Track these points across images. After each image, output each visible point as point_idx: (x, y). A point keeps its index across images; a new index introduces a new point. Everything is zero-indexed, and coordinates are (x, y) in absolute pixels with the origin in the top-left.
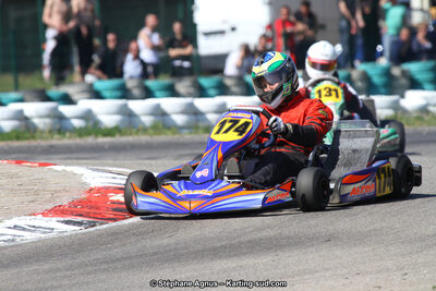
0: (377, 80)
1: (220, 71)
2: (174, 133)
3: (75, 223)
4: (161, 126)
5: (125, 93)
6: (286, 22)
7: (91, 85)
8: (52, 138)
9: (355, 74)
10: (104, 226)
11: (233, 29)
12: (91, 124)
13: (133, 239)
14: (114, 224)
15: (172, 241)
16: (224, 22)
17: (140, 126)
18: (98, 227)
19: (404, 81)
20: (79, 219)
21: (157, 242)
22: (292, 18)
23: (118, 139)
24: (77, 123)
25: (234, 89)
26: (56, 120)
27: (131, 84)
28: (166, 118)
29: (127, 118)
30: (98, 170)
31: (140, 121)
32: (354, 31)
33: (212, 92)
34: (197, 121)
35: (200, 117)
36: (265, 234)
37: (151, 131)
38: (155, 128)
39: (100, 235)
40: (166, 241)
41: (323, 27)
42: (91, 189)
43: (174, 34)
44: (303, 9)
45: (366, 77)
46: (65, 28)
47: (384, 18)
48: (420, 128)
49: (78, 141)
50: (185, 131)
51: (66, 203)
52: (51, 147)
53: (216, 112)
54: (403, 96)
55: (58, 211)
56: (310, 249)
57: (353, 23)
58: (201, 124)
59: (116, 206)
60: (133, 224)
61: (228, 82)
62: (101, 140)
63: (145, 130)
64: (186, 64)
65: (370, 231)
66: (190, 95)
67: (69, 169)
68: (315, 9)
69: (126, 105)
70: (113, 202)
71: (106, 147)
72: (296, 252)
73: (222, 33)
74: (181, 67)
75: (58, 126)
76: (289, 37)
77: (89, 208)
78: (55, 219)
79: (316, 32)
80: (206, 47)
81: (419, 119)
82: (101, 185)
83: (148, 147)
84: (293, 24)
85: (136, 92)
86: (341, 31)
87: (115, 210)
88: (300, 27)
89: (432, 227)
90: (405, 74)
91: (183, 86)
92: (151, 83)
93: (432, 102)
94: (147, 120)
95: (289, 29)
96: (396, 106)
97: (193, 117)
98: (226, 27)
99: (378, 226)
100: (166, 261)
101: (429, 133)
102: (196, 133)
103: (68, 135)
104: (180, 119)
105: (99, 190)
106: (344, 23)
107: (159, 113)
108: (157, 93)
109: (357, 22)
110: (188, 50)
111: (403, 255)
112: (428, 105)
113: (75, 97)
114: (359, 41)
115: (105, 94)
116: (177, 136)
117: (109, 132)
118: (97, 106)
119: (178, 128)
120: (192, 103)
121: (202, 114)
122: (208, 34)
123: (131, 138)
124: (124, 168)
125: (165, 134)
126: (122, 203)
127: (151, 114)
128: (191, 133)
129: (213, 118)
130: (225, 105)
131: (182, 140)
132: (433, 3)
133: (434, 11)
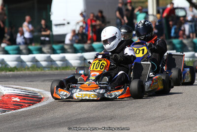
1: (63, 42)
2: (42, 70)
4: (35, 66)
5: (19, 52)
6: (92, 20)
7: (4, 48)
10: (10, 112)
11: (68, 23)
12: (4, 66)
13: (23, 118)
14: (14, 111)
15: (41, 119)
16: (64, 20)
17: (26, 67)
18: (7, 113)
21: (34, 120)
22: (95, 19)
23: (16, 73)
25: (69, 50)
27: (22, 47)
28: (38, 63)
29: (20, 63)
30: (7, 87)
31: (27, 65)
33: (58, 51)
34: (52, 64)
35: (53, 63)
37: (31, 69)
38: (33, 68)
39: (8, 116)
40: (38, 119)
41: (109, 22)
42: (4, 95)
43: (41, 25)
44: (99, 14)
47: (136, 19)
50: (46, 69)
53: (61, 61)
56: (103, 123)
57: (123, 21)
58: (53, 66)
59: (15, 103)
60: (23, 111)
61: (66, 47)
62: (8, 73)
63: (28, 68)
64: (47, 39)
65: (130, 115)
66: (49, 53)
68: (105, 14)
69: (20, 57)
70: (14, 101)
71: (11, 76)
73: (64, 25)
74: (45, 40)
76: (94, 27)
77: (3, 104)
80: (56, 31)
82: (8, 94)
83: (30, 76)
84: (95, 21)
85: (24, 51)
87: (14, 105)
88: (98, 22)
89: (157, 113)
91: (45, 49)
92: (31, 47)
94: (29, 64)
95: (94, 23)
97: (50, 63)
98: (65, 22)
100: (38, 128)
102: (52, 70)
104: (44, 64)
105: (7, 96)
106: (119, 21)
107: (35, 61)
108: (34, 52)
110: (48, 32)
111: (145, 126)
115: (10, 52)
116: (43, 71)
117: (12, 69)
119: (43, 68)
120: (50, 57)
121: (54, 61)
122: (56, 25)
123: (22, 72)
124: (19, 86)
125: (37, 70)
126: (18, 102)
127: (31, 61)
128: (49, 70)
129: (59, 63)
130: (64, 57)
131: (45, 73)
132: (158, 12)
133: (159, 16)
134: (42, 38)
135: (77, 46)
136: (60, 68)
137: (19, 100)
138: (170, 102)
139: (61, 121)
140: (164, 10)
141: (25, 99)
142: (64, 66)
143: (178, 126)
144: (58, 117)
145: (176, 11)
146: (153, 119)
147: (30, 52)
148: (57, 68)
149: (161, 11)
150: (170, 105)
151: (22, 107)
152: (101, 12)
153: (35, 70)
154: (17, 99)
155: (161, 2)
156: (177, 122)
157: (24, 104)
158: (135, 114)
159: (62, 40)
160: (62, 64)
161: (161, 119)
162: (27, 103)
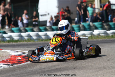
0: (87, 27)
1: (46, 25)
2: (33, 41)
3: (8, 65)
4: (30, 39)
5: (20, 31)
6: (62, 12)
7: (11, 29)
8: (1, 43)
9: (81, 26)
10: (15, 66)
11: (49, 14)
12: (11, 39)
13: (23, 69)
14: (18, 65)
15: (33, 69)
16: (46, 12)
17: (24, 40)
18: (14, 66)
19: (93, 27)
20: (9, 64)
21: (30, 69)
22: (64, 11)
23: (18, 43)
24: (8, 39)
25: (49, 30)
26: (2, 38)
27: (22, 29)
28: (31, 37)
29: (21, 37)
30: (13, 51)
31: (25, 38)
32: (80, 15)
33: (43, 30)
34: (39, 38)
36: (58, 67)
37: (27, 41)
38: (28, 40)
39: (14, 68)
40: (32, 69)
41: (72, 13)
42: (12, 56)
44: (67, 9)
45: (84, 26)
46: (4, 14)
48: (98, 39)
49: (8, 43)
50: (36, 41)
51: (5, 59)
52: (1, 45)
53: (44, 36)
54: (93, 31)
55: (3, 62)
57: (80, 12)
59: (18, 60)
60: (23, 65)
61: (47, 28)
62: (14, 43)
63: (26, 41)
65: (85, 66)
66: (37, 31)
67: (6, 50)
68: (70, 9)
69: (21, 34)
70: (18, 59)
71: (15, 45)
72: (66, 72)
73: (46, 15)
75: (3, 40)
77: (11, 61)
78: (2, 64)
79: (70, 15)
80: (41, 19)
81: (98, 37)
82: (14, 55)
83: (27, 45)
84: (64, 13)
85: (23, 31)
86: (77, 14)
87: (18, 61)
88: (66, 13)
89: (101, 65)
90: (94, 25)
91: (35, 29)
92: (27, 28)
93: (101, 33)
94: (26, 38)
95: (63, 14)
96: (92, 34)
97: (38, 37)
98: (47, 14)
99: (87, 65)
100: (32, 74)
101: (100, 41)
102: (39, 41)
103: (5, 42)
104: (35, 38)
105: (14, 56)
106: (78, 12)
107: (29, 36)
108: (29, 31)
109: (81, 12)
110: (37, 19)
111: (94, 72)
112: (100, 33)
113: (7, 32)
114: (82, 17)
115: (15, 31)
116: (34, 42)
117: (16, 41)
118: (13, 34)
119: (34, 40)
120: (38, 33)
121: (41, 36)
122: (42, 15)
123: (22, 43)
124: (20, 50)
125: (31, 42)
126: (20, 59)
127: (27, 36)
128: (38, 41)
129: (43, 37)
130: (46, 34)
131: (35, 43)
132: (101, 7)
133: (101, 9)
134: (34, 23)
135: (54, 27)
136: (44, 40)
137: (21, 58)
138: (109, 59)
139: (45, 70)
140: (104, 6)
141: (24, 58)
142: (47, 39)
143: (113, 72)
144: (44, 68)
145: (112, 6)
146: (99, 68)
147: (26, 31)
148: (42, 40)
149: (103, 6)
150: (109, 60)
151: (22, 62)
152: (68, 7)
153: (29, 42)
154: (20, 58)
155: (102, 1)
156: (113, 70)
157: (23, 61)
158: (88, 65)
159: (45, 24)
160: (45, 38)
161: (103, 68)
162: (25, 60)
